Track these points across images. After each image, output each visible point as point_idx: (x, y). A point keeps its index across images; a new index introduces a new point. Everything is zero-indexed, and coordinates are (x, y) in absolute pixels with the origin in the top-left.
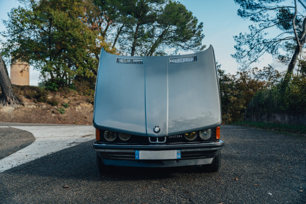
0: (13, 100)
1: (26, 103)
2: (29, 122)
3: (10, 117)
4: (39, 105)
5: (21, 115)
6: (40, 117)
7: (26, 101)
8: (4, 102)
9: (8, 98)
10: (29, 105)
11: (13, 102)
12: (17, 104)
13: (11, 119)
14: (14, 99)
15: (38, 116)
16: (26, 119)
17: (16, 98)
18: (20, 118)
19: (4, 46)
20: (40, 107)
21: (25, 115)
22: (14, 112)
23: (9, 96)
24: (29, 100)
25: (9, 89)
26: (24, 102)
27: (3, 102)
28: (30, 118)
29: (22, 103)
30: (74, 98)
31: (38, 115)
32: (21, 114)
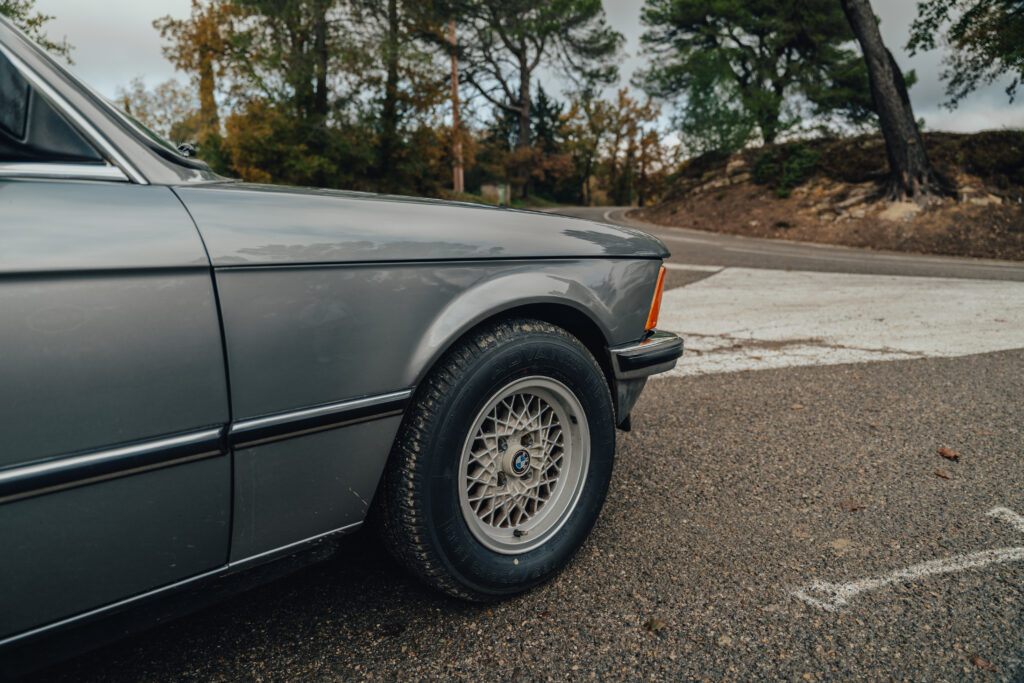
0: (921, 182)
1: (967, 189)
2: (956, 252)
3: (898, 236)
4: (1013, 195)
5: (938, 231)
6: (1004, 236)
7: (966, 185)
8: (895, 188)
9: (906, 177)
10: (976, 198)
11: (922, 187)
12: (935, 193)
13: (902, 240)
14: (925, 180)
15: (999, 234)
16: (951, 243)
17: (932, 176)
18: (929, 239)
19: (921, 14)
20: (1017, 200)
21: (951, 229)
22: (918, 221)
23: (907, 171)
24: (980, 180)
25: (910, 148)
26: (961, 188)
27: (892, 190)
28: (967, 240)
29: (953, 190)
31: (998, 231)
32: (940, 227)
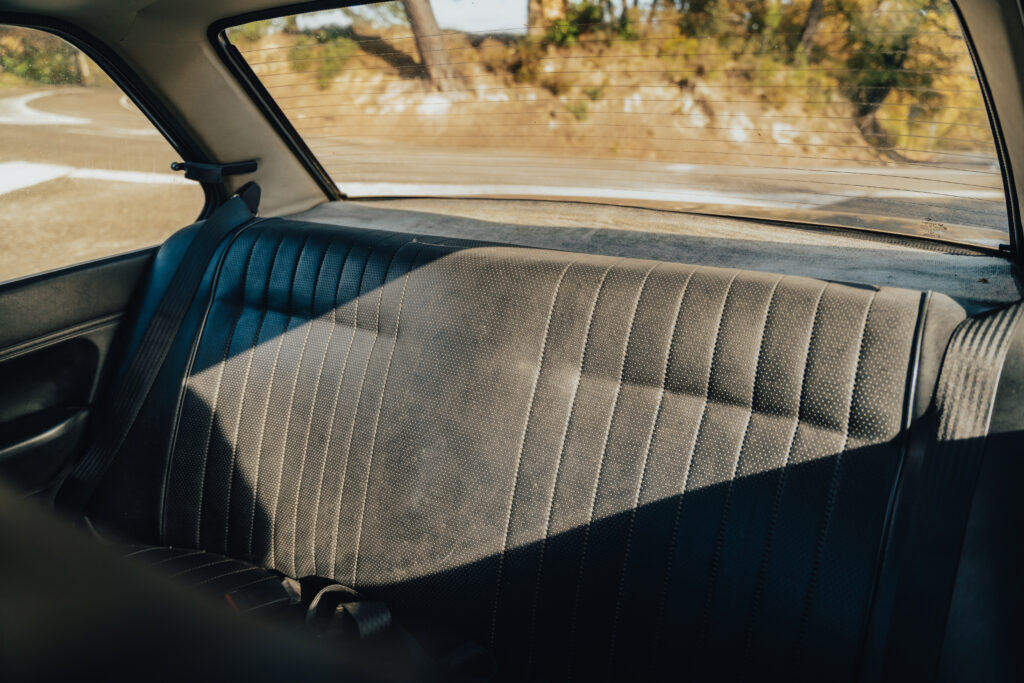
0: (447, 79)
1: (482, 86)
2: (480, 144)
3: (435, 132)
4: (516, 93)
5: (465, 126)
8: (426, 83)
9: (434, 73)
11: (448, 84)
12: (460, 90)
13: (438, 136)
14: (450, 76)
16: (477, 137)
17: (456, 73)
18: (459, 132)
20: (520, 98)
21: (475, 124)
22: (450, 115)
23: (435, 67)
24: (491, 77)
26: (478, 85)
27: (423, 86)
28: (487, 133)
29: (472, 87)
30: (623, 67)
32: (466, 121)
